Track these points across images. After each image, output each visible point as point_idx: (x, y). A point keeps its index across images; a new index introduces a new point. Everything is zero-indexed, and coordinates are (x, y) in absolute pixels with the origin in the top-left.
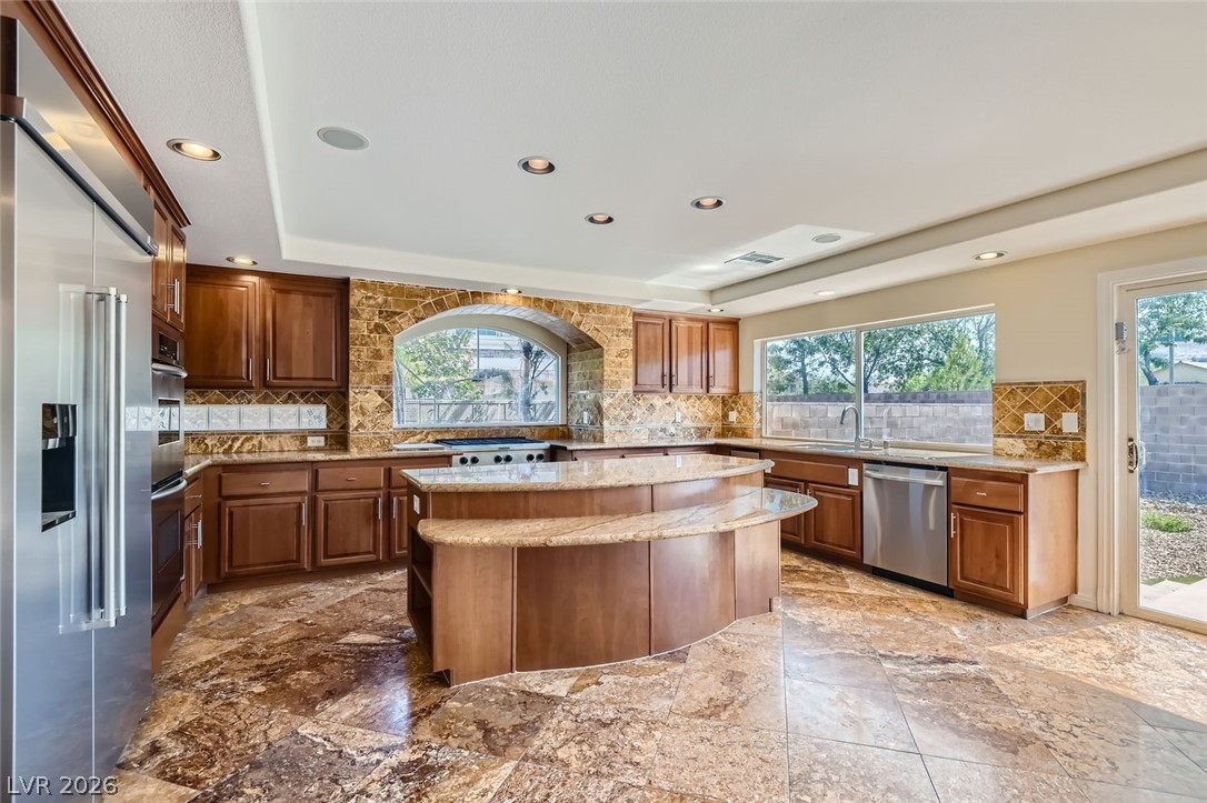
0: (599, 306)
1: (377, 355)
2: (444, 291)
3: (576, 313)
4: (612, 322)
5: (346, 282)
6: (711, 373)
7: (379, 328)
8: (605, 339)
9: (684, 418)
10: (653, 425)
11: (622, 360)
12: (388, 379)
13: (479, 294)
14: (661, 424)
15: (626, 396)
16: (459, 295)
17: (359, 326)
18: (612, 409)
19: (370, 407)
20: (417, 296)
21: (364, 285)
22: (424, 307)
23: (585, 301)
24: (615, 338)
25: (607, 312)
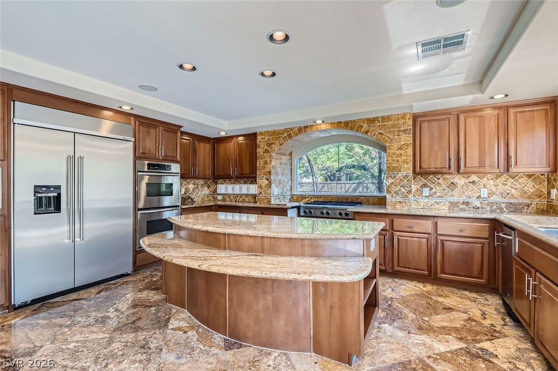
0: (383, 118)
1: (266, 163)
2: (291, 129)
3: (365, 125)
4: (394, 126)
5: (255, 134)
6: (512, 153)
7: (267, 151)
8: (387, 139)
9: (491, 194)
10: (455, 199)
11: (402, 152)
12: (270, 173)
13: (307, 127)
14: (464, 199)
15: (406, 176)
16: (298, 129)
17: (260, 151)
18: (393, 186)
19: (263, 185)
20: (281, 134)
21: (261, 134)
22: (283, 139)
23: (371, 116)
24: (396, 137)
25: (390, 120)
